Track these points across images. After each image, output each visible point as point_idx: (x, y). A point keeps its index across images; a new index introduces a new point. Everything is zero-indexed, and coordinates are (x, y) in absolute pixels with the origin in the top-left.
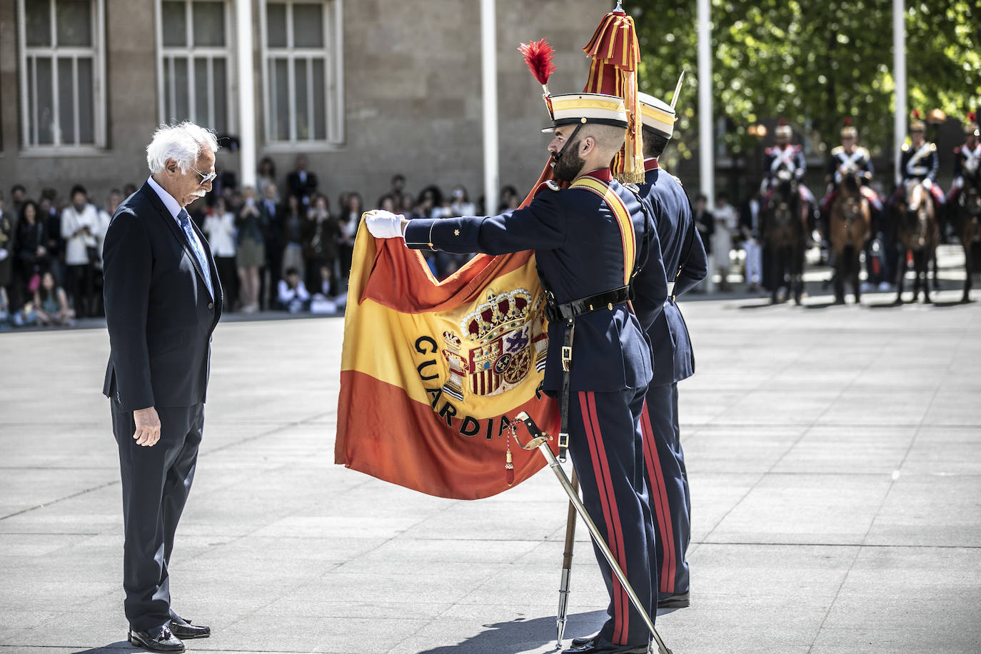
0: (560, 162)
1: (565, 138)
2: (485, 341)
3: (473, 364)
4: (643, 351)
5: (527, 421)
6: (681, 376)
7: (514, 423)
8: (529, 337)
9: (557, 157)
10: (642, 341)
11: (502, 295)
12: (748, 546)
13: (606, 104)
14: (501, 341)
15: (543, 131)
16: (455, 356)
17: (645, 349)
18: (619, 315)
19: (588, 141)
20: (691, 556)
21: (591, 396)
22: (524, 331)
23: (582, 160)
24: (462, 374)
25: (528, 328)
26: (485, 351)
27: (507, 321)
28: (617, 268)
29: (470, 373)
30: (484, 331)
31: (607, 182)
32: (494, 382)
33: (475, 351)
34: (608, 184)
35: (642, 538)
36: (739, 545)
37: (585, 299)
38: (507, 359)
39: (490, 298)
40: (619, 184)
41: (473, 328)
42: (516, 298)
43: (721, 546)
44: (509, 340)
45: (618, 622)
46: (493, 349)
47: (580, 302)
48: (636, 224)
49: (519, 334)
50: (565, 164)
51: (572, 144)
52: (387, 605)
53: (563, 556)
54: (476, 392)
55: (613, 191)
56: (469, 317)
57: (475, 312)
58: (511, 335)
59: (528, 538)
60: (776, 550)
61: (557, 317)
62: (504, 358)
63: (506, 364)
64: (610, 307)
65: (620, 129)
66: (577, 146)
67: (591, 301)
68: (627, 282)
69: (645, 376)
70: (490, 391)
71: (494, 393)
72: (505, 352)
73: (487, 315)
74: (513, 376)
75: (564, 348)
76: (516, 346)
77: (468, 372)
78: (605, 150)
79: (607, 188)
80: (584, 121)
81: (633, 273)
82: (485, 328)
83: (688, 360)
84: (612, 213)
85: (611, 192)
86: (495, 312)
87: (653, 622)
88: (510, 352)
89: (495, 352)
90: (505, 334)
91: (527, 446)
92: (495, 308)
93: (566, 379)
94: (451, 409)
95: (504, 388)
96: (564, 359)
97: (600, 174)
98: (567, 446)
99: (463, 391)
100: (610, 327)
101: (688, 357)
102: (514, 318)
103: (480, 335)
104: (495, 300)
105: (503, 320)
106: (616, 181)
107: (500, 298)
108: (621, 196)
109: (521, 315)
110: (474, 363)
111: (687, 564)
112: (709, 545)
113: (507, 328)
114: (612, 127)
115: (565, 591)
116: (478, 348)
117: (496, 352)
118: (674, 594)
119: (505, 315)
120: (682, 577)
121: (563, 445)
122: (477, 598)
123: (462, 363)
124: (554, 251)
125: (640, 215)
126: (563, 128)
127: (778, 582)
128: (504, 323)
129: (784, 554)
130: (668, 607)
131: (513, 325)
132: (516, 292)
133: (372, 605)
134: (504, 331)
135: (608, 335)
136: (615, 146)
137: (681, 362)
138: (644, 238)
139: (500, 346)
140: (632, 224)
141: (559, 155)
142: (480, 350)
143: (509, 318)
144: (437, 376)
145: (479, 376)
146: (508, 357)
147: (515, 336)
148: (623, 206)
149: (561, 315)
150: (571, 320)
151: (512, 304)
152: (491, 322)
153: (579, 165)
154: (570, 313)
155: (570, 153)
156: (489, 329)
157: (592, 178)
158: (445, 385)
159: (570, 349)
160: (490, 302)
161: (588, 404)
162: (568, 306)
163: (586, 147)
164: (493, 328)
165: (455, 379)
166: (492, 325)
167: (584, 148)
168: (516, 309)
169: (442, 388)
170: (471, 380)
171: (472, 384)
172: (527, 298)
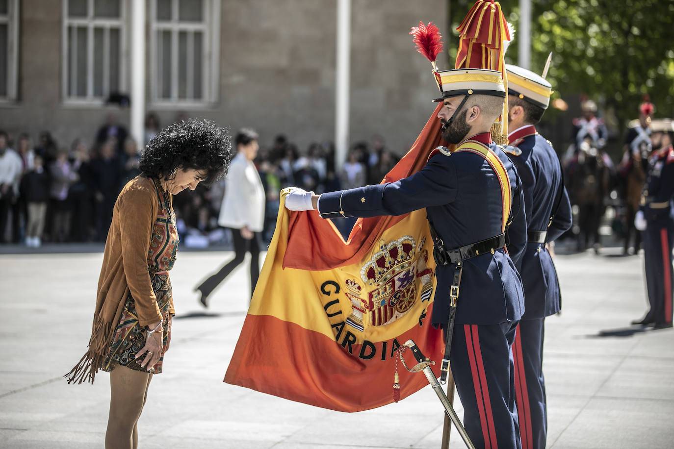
0: (449, 128)
1: (454, 107)
2: (381, 283)
3: (372, 303)
6: (551, 313)
7: (402, 349)
8: (415, 273)
10: (518, 282)
11: (392, 243)
13: (488, 77)
14: (393, 281)
16: (357, 299)
17: (519, 286)
19: (474, 109)
22: (411, 271)
23: (469, 125)
24: (362, 311)
25: (414, 268)
26: (381, 292)
27: (397, 264)
28: (496, 218)
29: (370, 311)
30: (379, 276)
31: (487, 144)
32: (388, 314)
33: (373, 293)
34: (488, 146)
37: (472, 245)
39: (382, 247)
41: (371, 274)
42: (404, 245)
44: (399, 279)
47: (468, 248)
48: (512, 180)
49: (408, 275)
50: (454, 129)
51: (461, 112)
54: (374, 324)
55: (493, 152)
56: (366, 265)
57: (371, 260)
58: (401, 276)
63: (398, 298)
64: (492, 251)
65: (501, 98)
66: (464, 114)
69: (520, 312)
70: (385, 321)
71: (388, 323)
72: (396, 290)
73: (381, 262)
74: (403, 306)
75: (452, 287)
76: (405, 284)
77: (367, 310)
78: (489, 117)
79: (488, 149)
80: (470, 92)
81: (509, 222)
82: (380, 273)
83: (556, 298)
84: (494, 172)
86: (387, 258)
88: (401, 289)
90: (395, 276)
91: (412, 369)
92: (388, 255)
93: (453, 313)
94: (351, 338)
96: (451, 295)
97: (483, 138)
98: (448, 370)
99: (363, 324)
101: (556, 296)
102: (403, 261)
103: (376, 279)
104: (386, 248)
105: (394, 264)
106: (495, 143)
107: (390, 246)
108: (500, 156)
109: (408, 258)
113: (397, 269)
114: (495, 97)
116: (375, 290)
117: (390, 291)
119: (396, 260)
121: (445, 370)
123: (363, 304)
126: (452, 98)
128: (395, 266)
131: (403, 267)
134: (396, 273)
136: (496, 113)
137: (551, 300)
139: (393, 286)
140: (509, 182)
141: (449, 122)
142: (377, 291)
143: (399, 262)
144: (340, 312)
145: (377, 312)
146: (399, 293)
147: (404, 275)
148: (503, 167)
149: (449, 260)
150: (459, 264)
151: (400, 250)
152: (385, 267)
153: (465, 131)
154: (459, 258)
155: (459, 120)
156: (383, 273)
157: (476, 141)
158: (348, 319)
159: (458, 288)
160: (383, 251)
161: (472, 335)
162: (456, 252)
163: (472, 114)
164: (386, 272)
165: (357, 314)
166: (385, 270)
167: (470, 115)
168: (404, 254)
169: (345, 321)
170: (371, 315)
171: (371, 319)
172: (412, 243)
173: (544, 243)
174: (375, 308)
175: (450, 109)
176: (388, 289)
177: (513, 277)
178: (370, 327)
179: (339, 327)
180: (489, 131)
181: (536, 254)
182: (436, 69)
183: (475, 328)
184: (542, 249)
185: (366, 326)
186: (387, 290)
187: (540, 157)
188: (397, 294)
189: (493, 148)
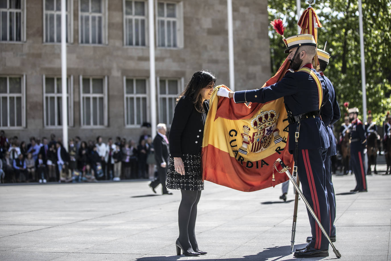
0: (293, 62)
4: (326, 134)
10: (326, 131)
11: (266, 112)
13: (307, 37)
14: (264, 130)
16: (247, 136)
19: (302, 52)
24: (248, 143)
25: (274, 125)
28: (316, 102)
31: (311, 68)
37: (304, 114)
39: (261, 113)
42: (271, 114)
44: (267, 130)
45: (317, 240)
49: (271, 128)
50: (295, 63)
51: (297, 54)
54: (252, 151)
55: (314, 72)
56: (254, 120)
57: (256, 118)
58: (268, 128)
61: (293, 121)
62: (264, 138)
64: (314, 117)
65: (314, 46)
67: (306, 114)
68: (320, 108)
70: (257, 151)
71: (258, 152)
72: (265, 135)
74: (266, 145)
75: (296, 133)
76: (269, 133)
77: (251, 142)
78: (310, 55)
79: (311, 71)
80: (300, 45)
81: (322, 105)
82: (259, 124)
84: (314, 80)
86: (263, 118)
88: (267, 135)
90: (266, 127)
93: (297, 145)
94: (242, 158)
95: (262, 150)
96: (296, 137)
98: (296, 171)
99: (247, 151)
100: (315, 124)
102: (270, 121)
103: (258, 127)
104: (263, 113)
105: (266, 122)
109: (272, 120)
110: (254, 139)
114: (311, 46)
116: (256, 133)
118: (331, 237)
120: (333, 230)
121: (295, 171)
123: (249, 139)
126: (292, 49)
131: (269, 124)
132: (271, 111)
139: (264, 132)
141: (292, 60)
144: (236, 146)
145: (254, 144)
148: (318, 79)
149: (294, 120)
150: (299, 122)
151: (269, 116)
152: (262, 122)
154: (299, 119)
155: (297, 57)
156: (261, 125)
157: (305, 67)
158: (240, 149)
159: (298, 133)
161: (306, 155)
162: (297, 117)
165: (245, 145)
167: (301, 55)
168: (271, 118)
169: (238, 150)
170: (252, 146)
171: (251, 147)
172: (275, 114)
174: (254, 142)
175: (292, 54)
176: (262, 133)
177: (324, 129)
178: (250, 152)
179: (236, 152)
180: (311, 62)
183: (307, 151)
189: (313, 70)
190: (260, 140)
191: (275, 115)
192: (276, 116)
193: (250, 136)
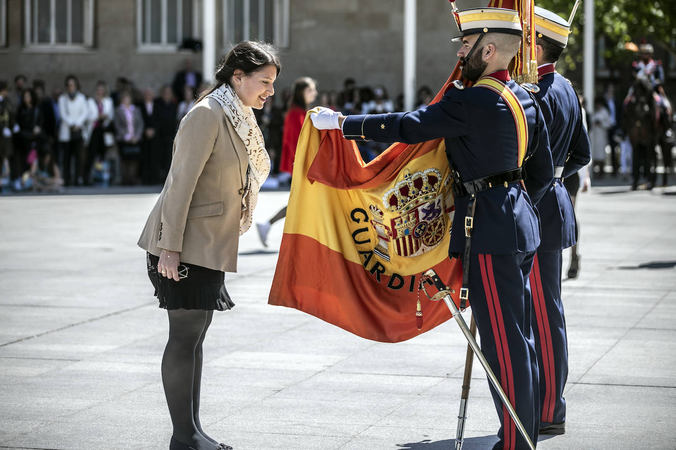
0: (467, 65)
1: (471, 45)
2: (403, 212)
3: (395, 231)
4: (532, 220)
5: (434, 277)
6: (567, 245)
7: (424, 278)
8: (442, 208)
9: (464, 61)
10: (532, 214)
11: (417, 174)
12: (615, 387)
13: (503, 16)
14: (417, 212)
15: (453, 40)
16: (380, 225)
17: (535, 220)
18: (513, 192)
19: (489, 47)
20: (568, 392)
21: (489, 258)
22: (436, 203)
23: (485, 63)
24: (387, 240)
25: (439, 201)
26: (404, 220)
27: (421, 195)
29: (394, 238)
30: (402, 204)
31: (504, 81)
32: (414, 245)
33: (395, 221)
34: (505, 83)
35: (529, 376)
36: (608, 386)
37: (485, 178)
38: (423, 226)
39: (406, 176)
40: (516, 84)
41: (393, 201)
42: (429, 177)
43: (592, 386)
44: (423, 210)
45: (507, 444)
46: (411, 218)
47: (481, 180)
48: (529, 117)
49: (432, 205)
50: (471, 67)
51: (477, 50)
52: (316, 425)
53: (461, 389)
54: (400, 254)
55: (509, 88)
56: (389, 192)
57: (394, 188)
58: (425, 206)
59: (433, 375)
60: (638, 391)
61: (462, 193)
63: (423, 230)
64: (506, 185)
65: (516, 37)
66: (480, 52)
67: (491, 179)
68: (520, 164)
69: (534, 241)
70: (412, 252)
72: (420, 221)
73: (404, 190)
74: (429, 240)
75: (467, 218)
76: (431, 215)
77: (391, 237)
78: (504, 54)
79: (504, 87)
80: (485, 30)
81: (526, 157)
82: (402, 201)
84: (508, 107)
85: (508, 90)
86: (411, 187)
87: (535, 445)
88: (425, 220)
89: (412, 220)
90: (420, 205)
91: (433, 298)
92: (412, 184)
93: (468, 244)
94: (380, 268)
95: (423, 250)
96: (466, 227)
98: (467, 298)
99: (389, 253)
100: (505, 201)
101: (573, 229)
102: (427, 193)
103: (399, 207)
104: (410, 178)
105: (418, 194)
106: (513, 81)
107: (415, 176)
108: (517, 93)
109: (433, 190)
111: (564, 399)
112: (583, 385)
113: (421, 200)
114: (510, 35)
115: (462, 418)
116: (398, 218)
117: (414, 221)
118: (553, 423)
119: (420, 190)
120: (560, 409)
121: (463, 298)
122: (390, 421)
123: (386, 231)
124: (460, 138)
125: (532, 110)
126: (469, 37)
127: (639, 417)
128: (419, 197)
129: (644, 393)
130: (547, 433)
131: (427, 198)
132: (428, 171)
133: (303, 425)
134: (419, 203)
135: (503, 208)
136: (512, 51)
138: (535, 129)
139: (417, 215)
140: (525, 117)
141: (466, 60)
142: (400, 219)
143: (423, 193)
144: (369, 241)
145: (401, 240)
146: (424, 225)
147: (428, 207)
148: (518, 103)
149: (464, 191)
150: (473, 196)
151: (425, 181)
152: (408, 196)
153: (482, 67)
154: (473, 190)
155: (476, 57)
156: (406, 202)
157: (492, 78)
158: (375, 248)
159: (472, 218)
160: (407, 180)
161: (486, 265)
162: (471, 184)
163: (488, 52)
164: (410, 201)
165: (382, 243)
166: (408, 199)
167: (486, 53)
168: (428, 185)
169: (373, 251)
170: (395, 244)
171: (396, 247)
172: (438, 176)
173: (561, 178)
174: (399, 236)
175: (468, 47)
177: (527, 209)
178: (396, 257)
179: (367, 255)
181: (552, 188)
182: (455, 9)
184: (558, 184)
185: (392, 256)
186: (410, 219)
187: (558, 94)
188: (421, 226)
190: (410, 232)
191: (439, 179)
192: (441, 181)
193: (386, 225)
